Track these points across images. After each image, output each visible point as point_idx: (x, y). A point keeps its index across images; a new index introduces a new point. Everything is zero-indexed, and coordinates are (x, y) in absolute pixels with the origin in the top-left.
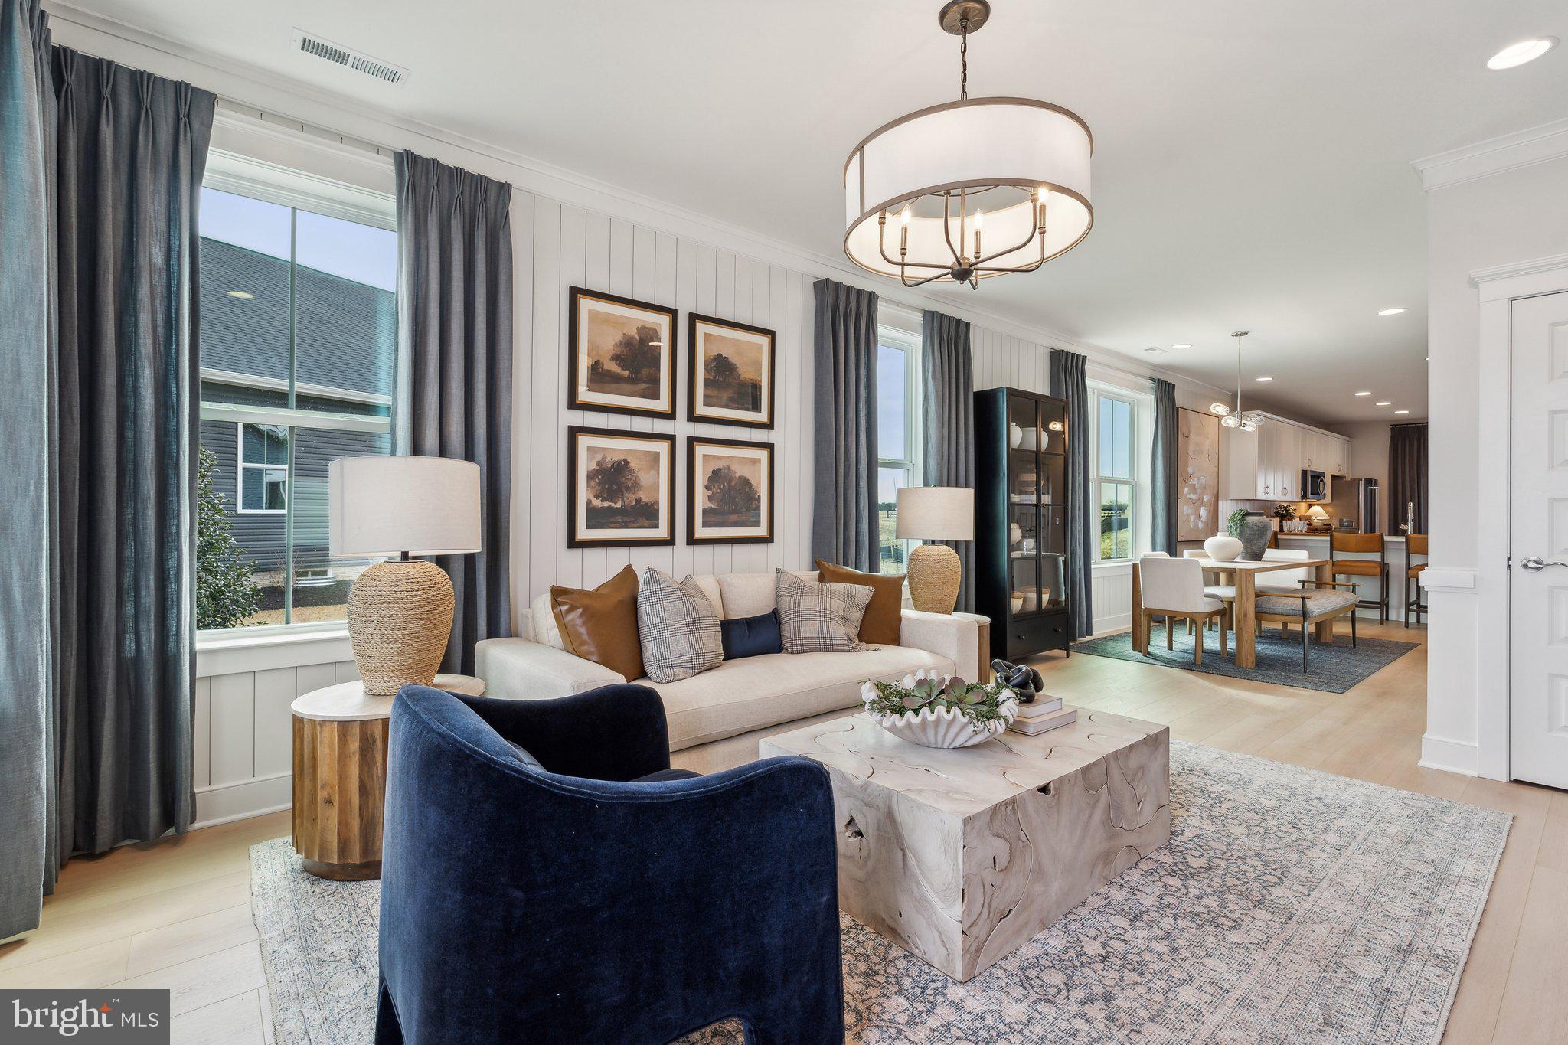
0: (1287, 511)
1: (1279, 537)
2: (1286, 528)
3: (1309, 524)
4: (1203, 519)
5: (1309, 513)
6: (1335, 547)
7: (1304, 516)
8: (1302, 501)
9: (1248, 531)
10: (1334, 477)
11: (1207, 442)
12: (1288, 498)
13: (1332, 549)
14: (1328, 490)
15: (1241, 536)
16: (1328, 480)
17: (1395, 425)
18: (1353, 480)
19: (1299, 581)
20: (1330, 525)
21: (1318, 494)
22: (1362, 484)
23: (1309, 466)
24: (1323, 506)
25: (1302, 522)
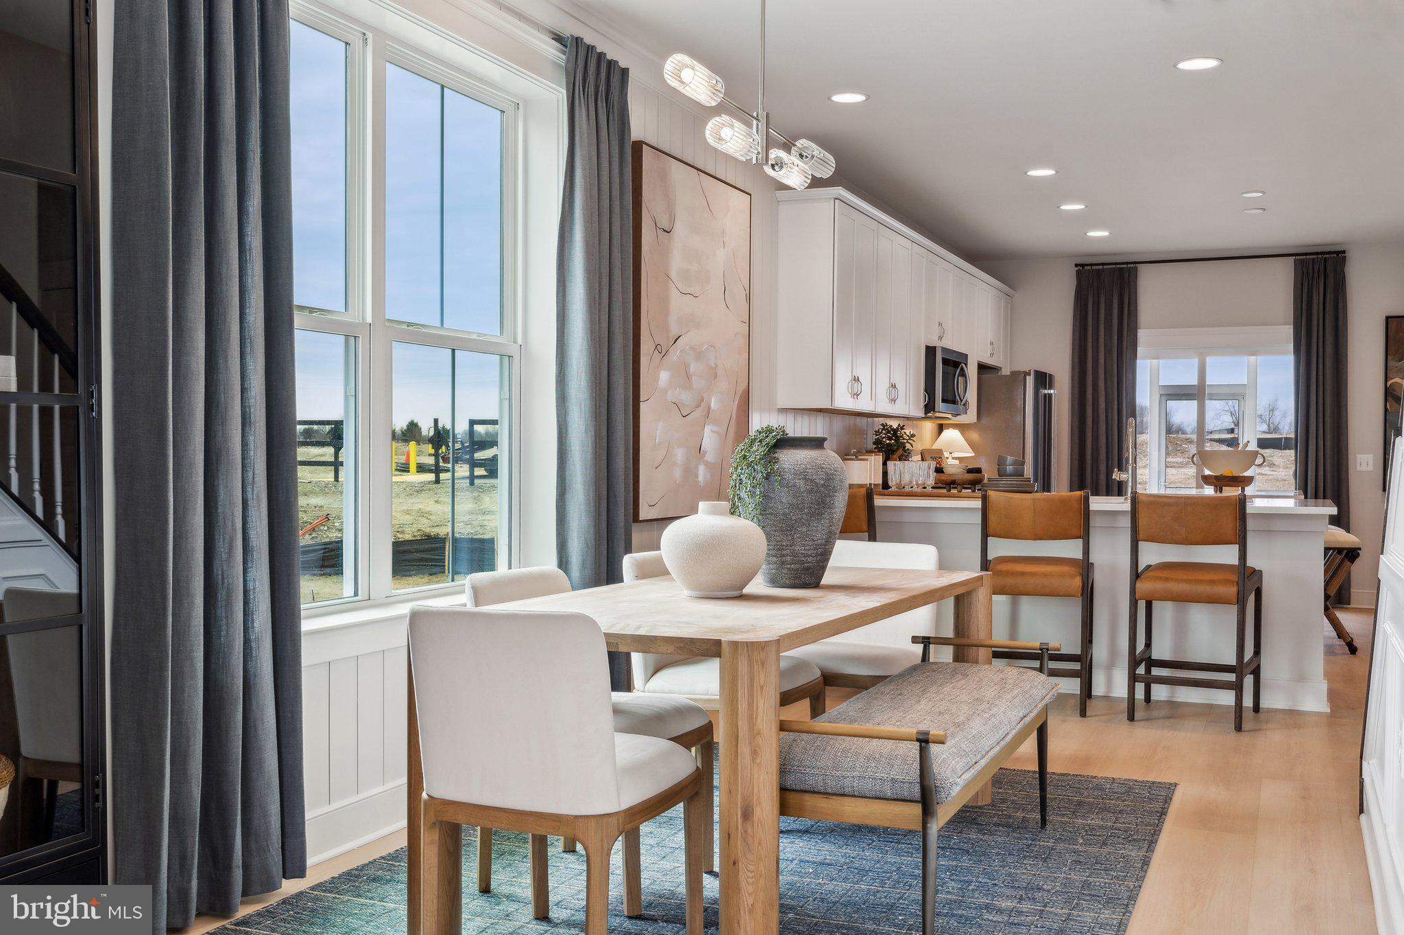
0: (897, 438)
1: (879, 501)
2: (893, 481)
3: (939, 470)
4: (710, 457)
5: (936, 446)
6: (990, 530)
7: (930, 451)
8: (926, 418)
9: (783, 498)
10: (982, 368)
11: (721, 254)
12: (900, 408)
13: (985, 535)
14: (971, 396)
15: (765, 514)
16: (972, 371)
17: (1083, 265)
18: (1015, 374)
19: (915, 640)
20: (978, 471)
21: (954, 402)
22: (1030, 381)
23: (940, 338)
24: (962, 428)
25: (925, 464)
